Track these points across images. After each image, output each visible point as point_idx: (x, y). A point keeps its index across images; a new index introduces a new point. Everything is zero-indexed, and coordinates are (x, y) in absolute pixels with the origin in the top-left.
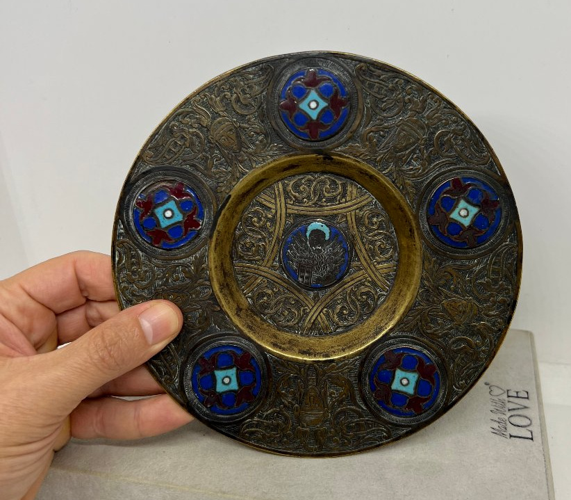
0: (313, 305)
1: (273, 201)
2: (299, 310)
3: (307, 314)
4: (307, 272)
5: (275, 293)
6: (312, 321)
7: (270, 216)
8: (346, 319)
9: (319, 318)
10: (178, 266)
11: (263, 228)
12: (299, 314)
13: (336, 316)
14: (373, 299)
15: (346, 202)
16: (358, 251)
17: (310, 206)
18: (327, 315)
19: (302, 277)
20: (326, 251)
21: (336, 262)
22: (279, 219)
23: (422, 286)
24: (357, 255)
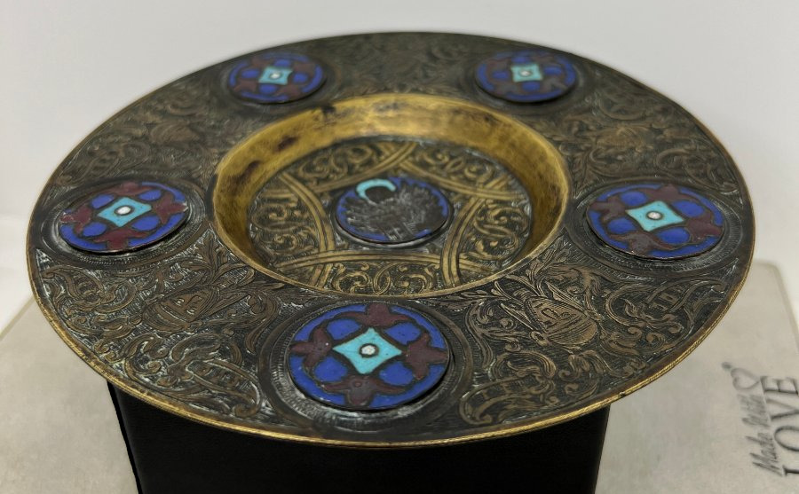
0: (439, 257)
1: (287, 191)
2: (423, 273)
3: (440, 271)
4: (396, 226)
5: (367, 272)
6: (455, 273)
7: (293, 205)
8: (502, 250)
9: (461, 266)
10: (173, 264)
11: (291, 219)
12: (427, 276)
13: (486, 254)
14: (516, 214)
15: (387, 157)
16: (446, 186)
17: (343, 178)
18: (471, 258)
19: (393, 234)
20: (404, 198)
21: (426, 202)
22: (308, 204)
23: (557, 144)
24: (449, 191)
